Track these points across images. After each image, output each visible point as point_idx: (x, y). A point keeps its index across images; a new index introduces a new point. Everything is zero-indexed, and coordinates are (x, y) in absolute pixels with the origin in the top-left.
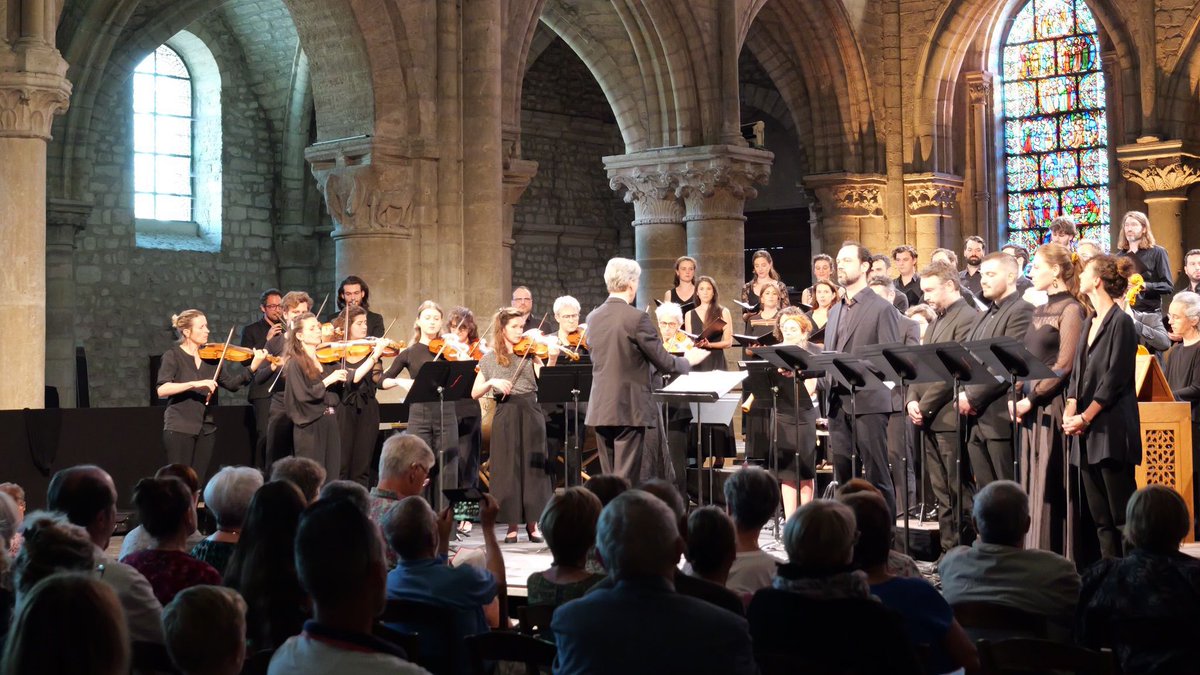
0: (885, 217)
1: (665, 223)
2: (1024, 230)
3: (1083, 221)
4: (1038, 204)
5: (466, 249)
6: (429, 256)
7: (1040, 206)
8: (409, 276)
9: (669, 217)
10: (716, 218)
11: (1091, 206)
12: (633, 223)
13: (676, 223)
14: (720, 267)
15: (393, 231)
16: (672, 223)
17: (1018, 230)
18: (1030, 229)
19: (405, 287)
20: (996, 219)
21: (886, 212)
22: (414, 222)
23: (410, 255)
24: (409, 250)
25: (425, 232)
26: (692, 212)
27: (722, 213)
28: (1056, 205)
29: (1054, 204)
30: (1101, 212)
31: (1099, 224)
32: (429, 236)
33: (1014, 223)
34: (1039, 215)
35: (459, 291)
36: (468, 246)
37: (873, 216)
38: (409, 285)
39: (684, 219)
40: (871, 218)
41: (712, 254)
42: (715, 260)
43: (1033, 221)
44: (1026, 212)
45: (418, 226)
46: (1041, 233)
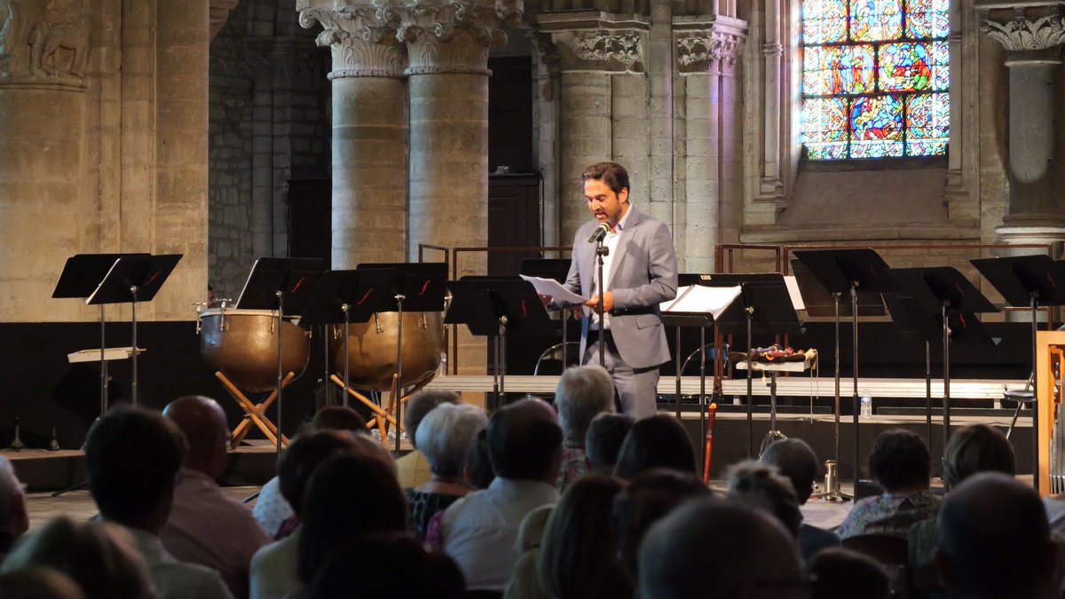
0: (646, 74)
1: (378, 76)
2: (825, 97)
3: (908, 86)
4: (845, 62)
5: (160, 108)
6: (111, 118)
7: (848, 65)
8: (82, 143)
9: (384, 68)
10: (454, 72)
11: (920, 67)
12: (330, 75)
13: (394, 77)
14: (459, 139)
15: (63, 80)
16: (388, 77)
17: (818, 97)
18: (834, 96)
19: (77, 160)
20: (789, 81)
21: (647, 68)
22: (91, 69)
23: (83, 115)
24: (83, 107)
25: (107, 83)
26: (418, 63)
27: (462, 65)
28: (871, 64)
29: (868, 62)
30: (934, 75)
31: (930, 92)
32: (110, 90)
33: (811, 86)
34: (847, 76)
35: (150, 167)
36: (163, 105)
37: (631, 72)
38: (81, 157)
39: (407, 71)
40: (628, 75)
41: (448, 121)
42: (453, 130)
43: (839, 85)
44: (829, 73)
45: (98, 75)
46: (849, 101)
